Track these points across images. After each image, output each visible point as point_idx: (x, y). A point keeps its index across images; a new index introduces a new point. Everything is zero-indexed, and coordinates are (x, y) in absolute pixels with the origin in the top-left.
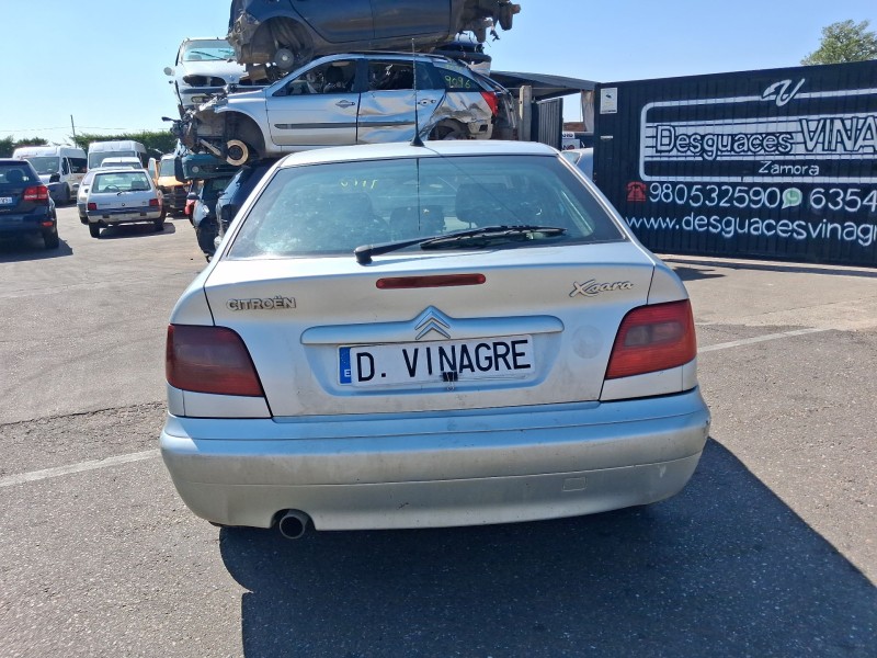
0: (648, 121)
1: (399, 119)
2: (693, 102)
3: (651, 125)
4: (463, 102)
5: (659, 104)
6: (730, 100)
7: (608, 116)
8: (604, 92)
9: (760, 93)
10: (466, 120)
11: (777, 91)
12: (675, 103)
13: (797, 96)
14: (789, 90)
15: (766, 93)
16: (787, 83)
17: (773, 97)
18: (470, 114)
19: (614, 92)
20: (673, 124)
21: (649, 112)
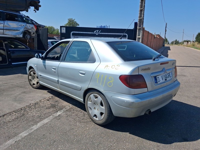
0: (72, 35)
1: (15, 29)
2: (81, 32)
3: (73, 36)
4: (30, 26)
5: (74, 32)
6: (88, 33)
7: (63, 34)
8: (62, 28)
9: (93, 32)
10: (30, 31)
11: (96, 32)
12: (78, 32)
13: (100, 33)
14: (98, 32)
15: (94, 32)
16: (98, 31)
17: (96, 33)
18: (31, 30)
19: (65, 28)
20: (77, 36)
21: (72, 33)
